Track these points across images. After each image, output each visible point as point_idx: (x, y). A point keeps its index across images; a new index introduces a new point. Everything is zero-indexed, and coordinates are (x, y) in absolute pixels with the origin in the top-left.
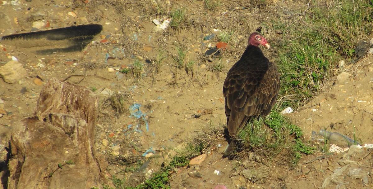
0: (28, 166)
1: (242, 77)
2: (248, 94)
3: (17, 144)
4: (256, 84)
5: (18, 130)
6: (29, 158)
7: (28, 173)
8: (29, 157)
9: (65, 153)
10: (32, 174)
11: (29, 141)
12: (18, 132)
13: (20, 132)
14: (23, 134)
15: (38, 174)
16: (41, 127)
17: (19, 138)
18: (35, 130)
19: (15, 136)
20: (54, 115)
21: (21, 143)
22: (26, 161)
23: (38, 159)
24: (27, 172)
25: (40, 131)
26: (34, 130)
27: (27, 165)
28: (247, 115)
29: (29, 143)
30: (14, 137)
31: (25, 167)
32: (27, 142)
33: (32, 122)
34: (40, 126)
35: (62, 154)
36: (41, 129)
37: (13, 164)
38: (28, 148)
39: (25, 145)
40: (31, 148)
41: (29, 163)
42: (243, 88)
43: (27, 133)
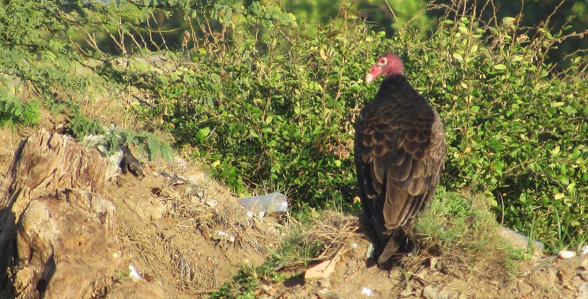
0: (63, 279)
1: (394, 128)
2: (414, 157)
3: (34, 240)
4: (424, 142)
5: (38, 217)
6: (64, 265)
7: (63, 290)
8: (63, 263)
9: (112, 257)
10: (69, 292)
11: (59, 235)
12: (38, 221)
13: (40, 220)
14: (45, 224)
15: (80, 292)
16: (69, 213)
17: (39, 231)
18: (62, 218)
19: (32, 227)
20: (74, 192)
21: (44, 240)
22: (59, 270)
23: (79, 266)
24: (61, 289)
25: (68, 218)
26: (59, 217)
27: (61, 276)
28: (411, 193)
29: (60, 240)
30: (28, 230)
31: (57, 281)
32: (56, 238)
33: (54, 204)
34: (67, 211)
35: (108, 259)
36: (69, 215)
37: (26, 276)
38: (58, 249)
39: (53, 243)
40: (64, 248)
41: (65, 274)
42: (402, 147)
43: (52, 221)
